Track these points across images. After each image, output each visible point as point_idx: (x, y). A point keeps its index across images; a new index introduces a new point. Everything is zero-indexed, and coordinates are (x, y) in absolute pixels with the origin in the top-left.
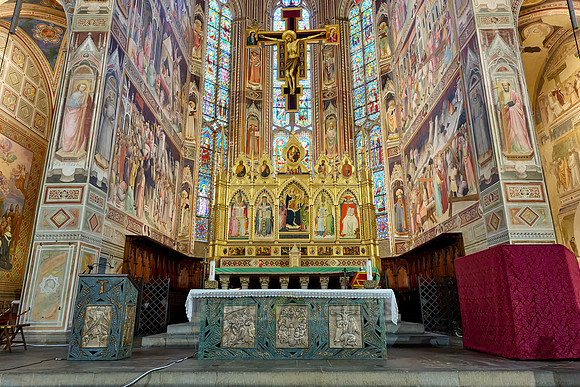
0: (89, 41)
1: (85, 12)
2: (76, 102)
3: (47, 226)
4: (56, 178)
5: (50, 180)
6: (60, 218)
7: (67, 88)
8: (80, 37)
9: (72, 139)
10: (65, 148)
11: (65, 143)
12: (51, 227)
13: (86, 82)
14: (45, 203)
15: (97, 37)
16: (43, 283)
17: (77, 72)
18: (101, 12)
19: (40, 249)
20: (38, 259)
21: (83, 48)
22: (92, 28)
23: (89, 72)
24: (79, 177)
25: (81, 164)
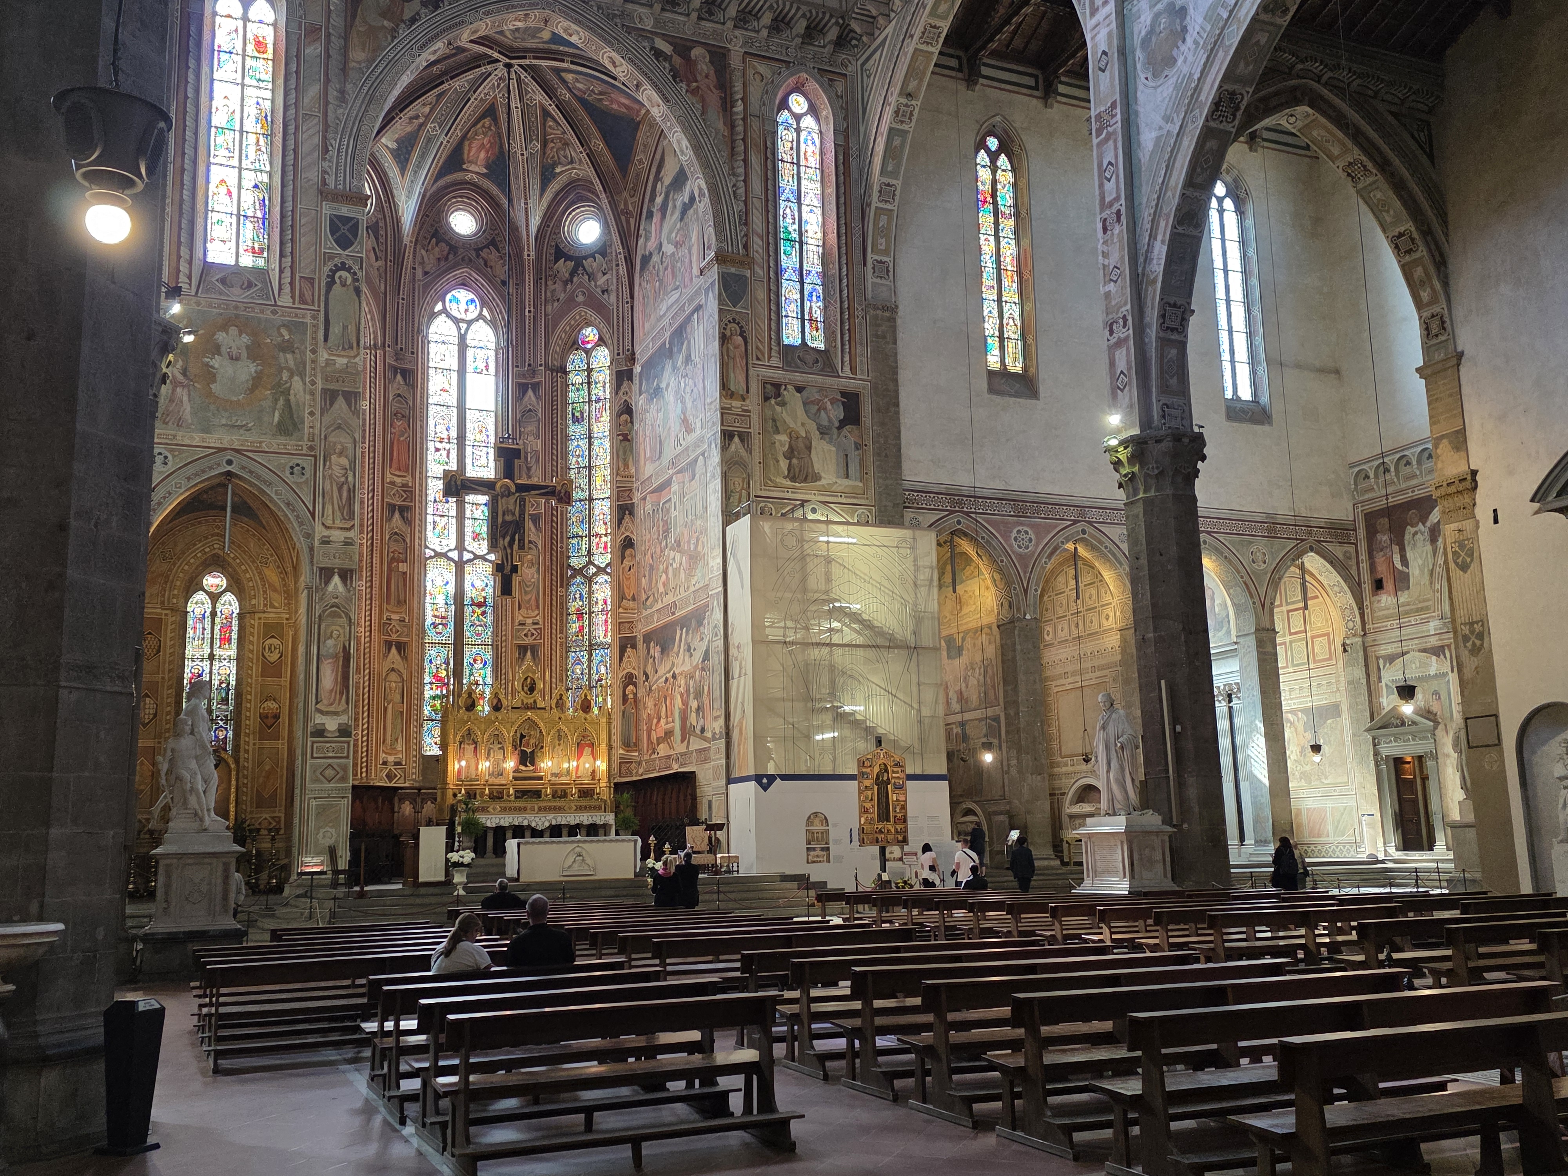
0: (336, 579)
1: (328, 543)
2: (331, 651)
3: (317, 781)
4: (320, 732)
5: (313, 735)
6: (329, 773)
7: (319, 634)
8: (326, 574)
9: (332, 691)
10: (325, 702)
11: (323, 695)
12: (322, 783)
13: (338, 628)
14: (312, 757)
15: (346, 575)
16: (321, 834)
17: (328, 616)
18: (346, 544)
19: (313, 803)
20: (313, 813)
21: (331, 588)
22: (337, 563)
23: (341, 617)
24: (344, 732)
25: (343, 719)
